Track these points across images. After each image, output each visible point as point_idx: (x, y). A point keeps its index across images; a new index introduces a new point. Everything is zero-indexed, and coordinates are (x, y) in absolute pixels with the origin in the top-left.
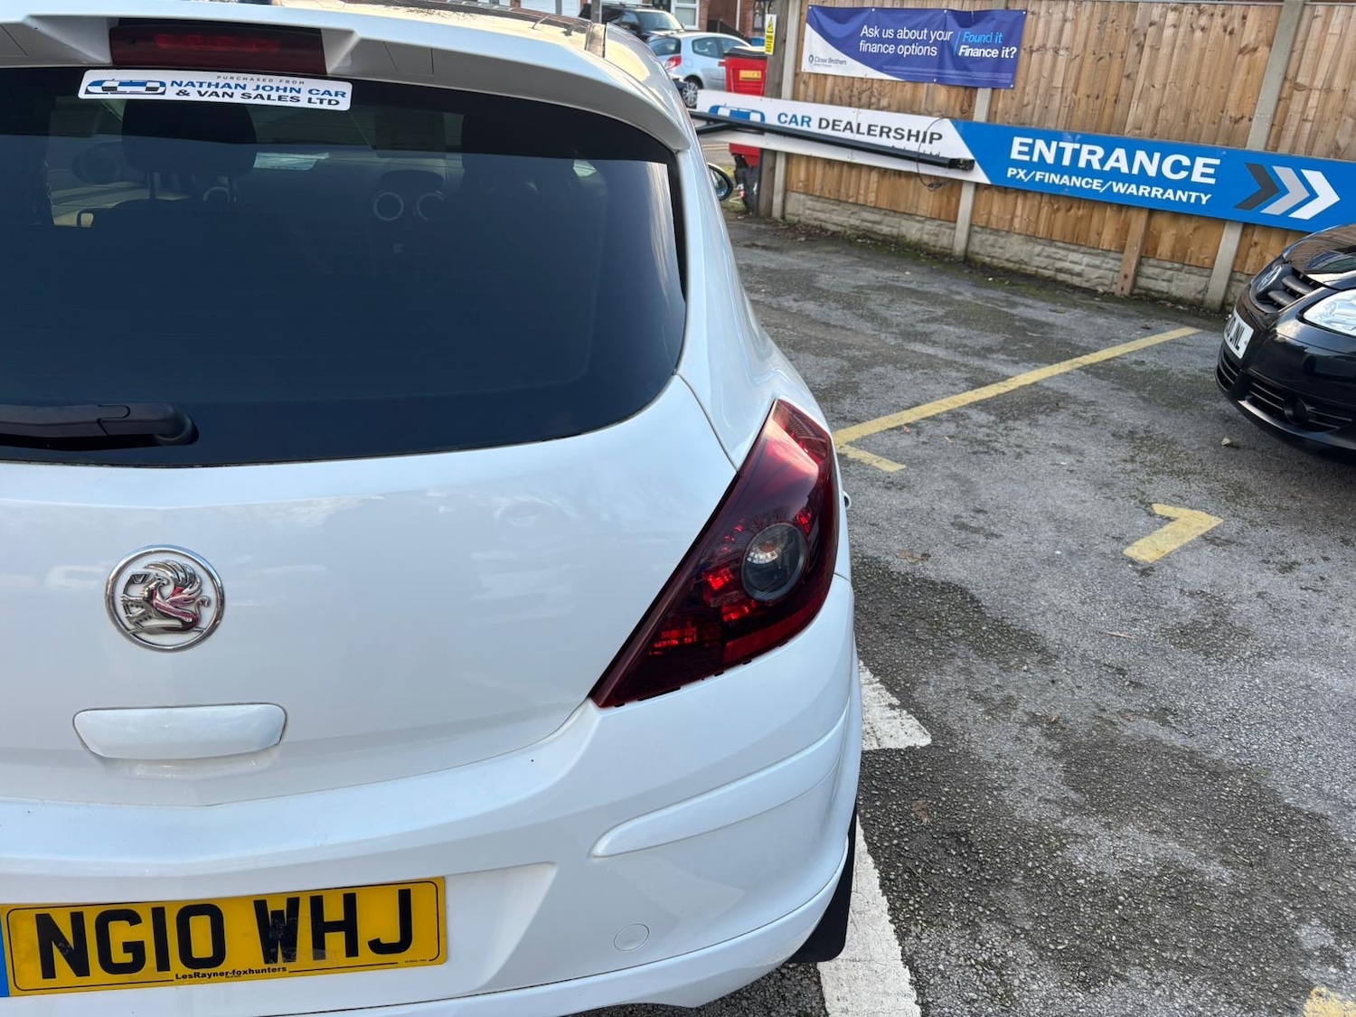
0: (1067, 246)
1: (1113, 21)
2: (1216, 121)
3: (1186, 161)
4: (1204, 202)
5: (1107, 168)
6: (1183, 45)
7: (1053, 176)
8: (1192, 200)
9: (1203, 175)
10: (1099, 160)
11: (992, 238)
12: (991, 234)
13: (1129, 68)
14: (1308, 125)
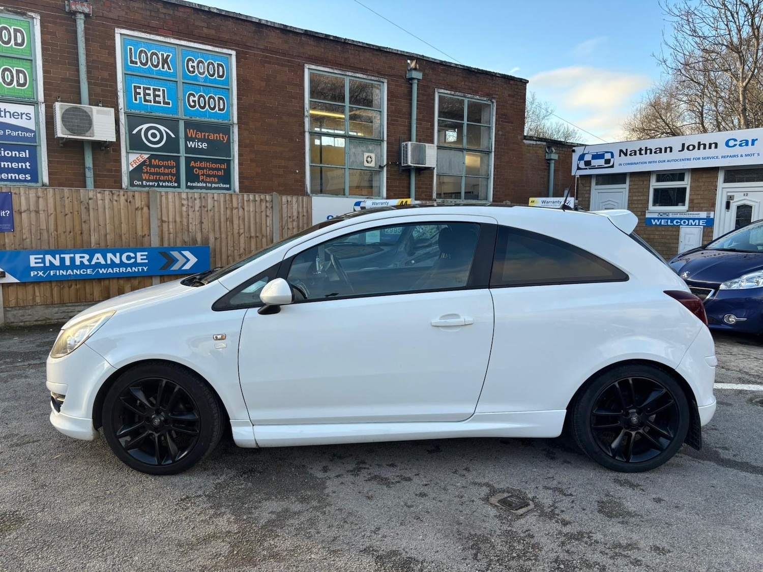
0: (74, 304)
1: (68, 198)
2: (135, 237)
3: (132, 255)
4: (145, 270)
5: (93, 263)
6: (109, 208)
7: (61, 271)
8: (140, 270)
9: (142, 259)
10: (88, 260)
11: (21, 311)
12: (19, 309)
13: (84, 217)
14: (172, 235)
